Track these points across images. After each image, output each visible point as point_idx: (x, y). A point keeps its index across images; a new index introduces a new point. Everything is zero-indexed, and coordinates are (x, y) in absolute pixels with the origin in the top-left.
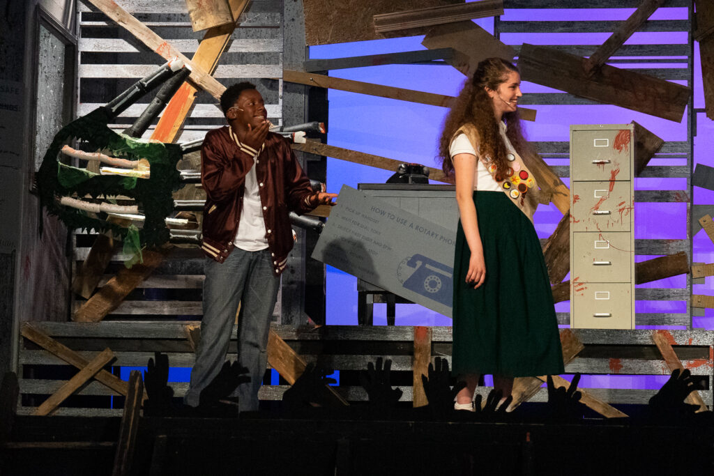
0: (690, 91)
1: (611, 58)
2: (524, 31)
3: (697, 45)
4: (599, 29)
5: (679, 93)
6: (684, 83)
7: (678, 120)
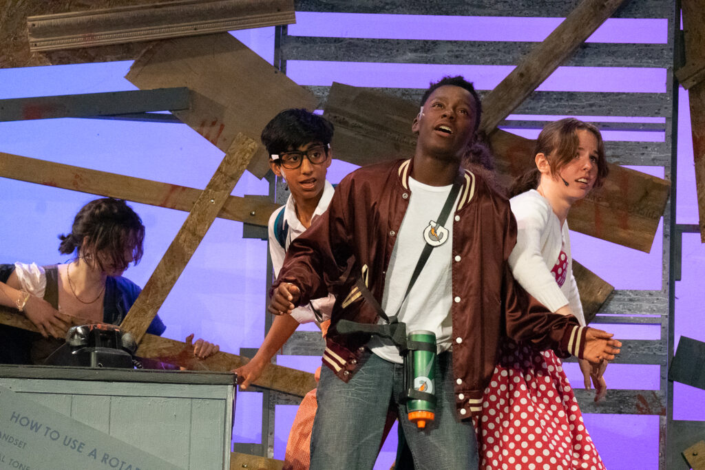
0: (670, 189)
1: (511, 117)
2: (336, 59)
3: (684, 95)
4: (488, 59)
5: (647, 193)
6: (658, 172)
7: (644, 246)
